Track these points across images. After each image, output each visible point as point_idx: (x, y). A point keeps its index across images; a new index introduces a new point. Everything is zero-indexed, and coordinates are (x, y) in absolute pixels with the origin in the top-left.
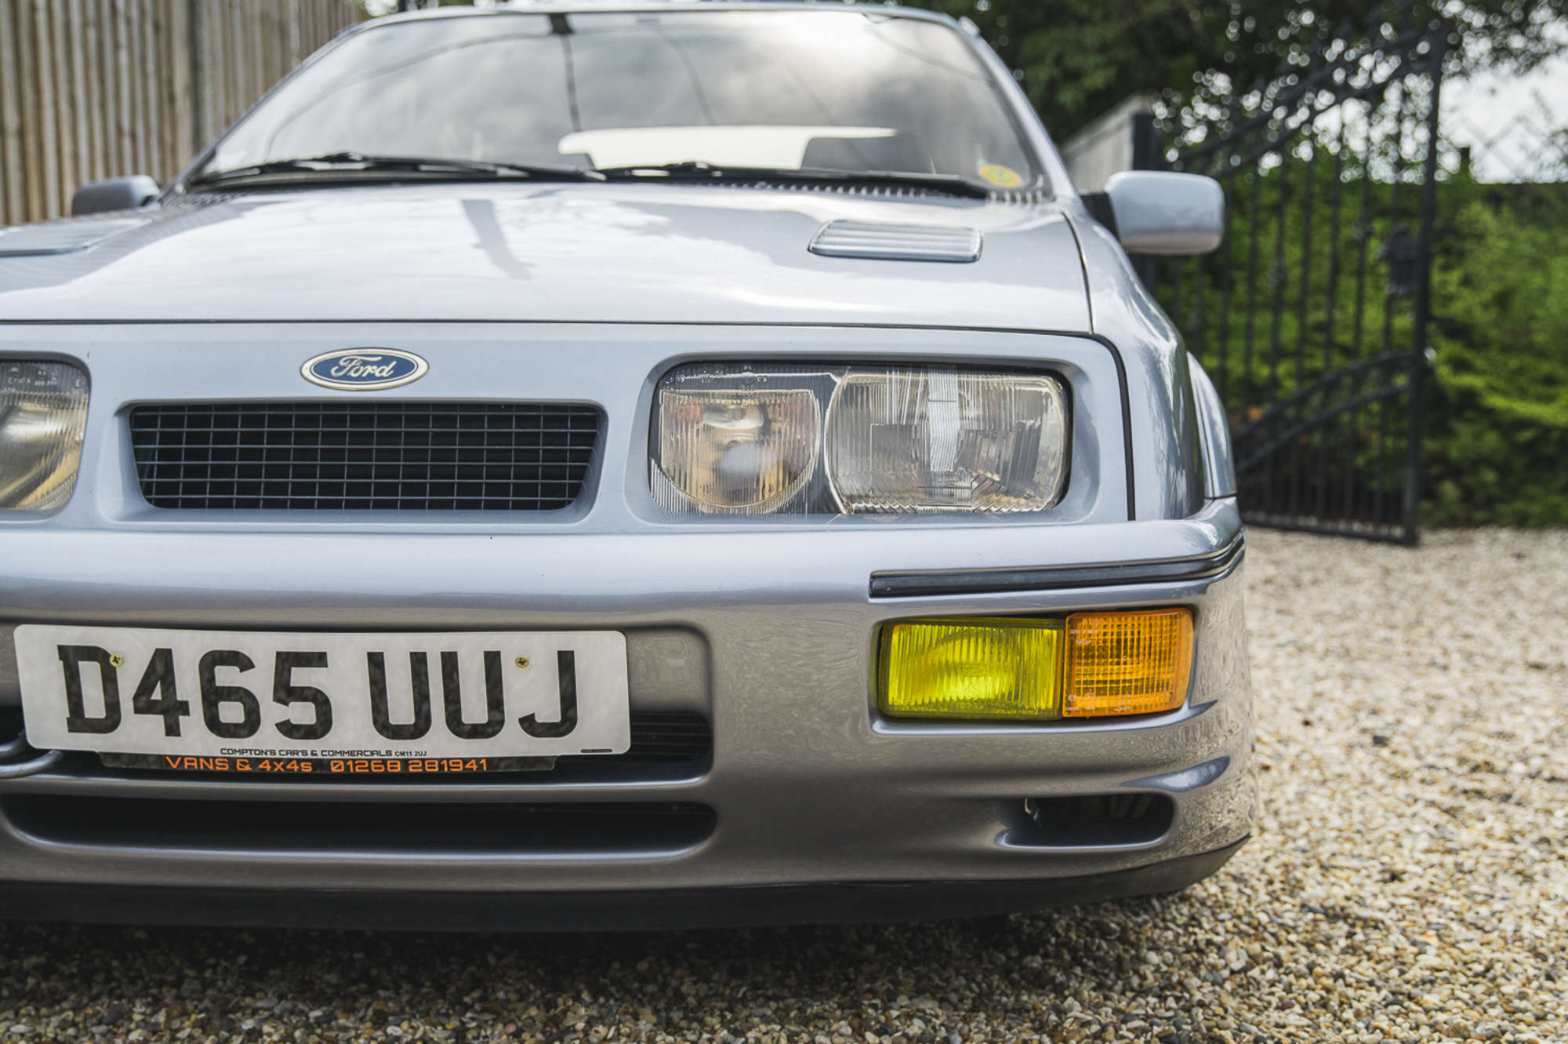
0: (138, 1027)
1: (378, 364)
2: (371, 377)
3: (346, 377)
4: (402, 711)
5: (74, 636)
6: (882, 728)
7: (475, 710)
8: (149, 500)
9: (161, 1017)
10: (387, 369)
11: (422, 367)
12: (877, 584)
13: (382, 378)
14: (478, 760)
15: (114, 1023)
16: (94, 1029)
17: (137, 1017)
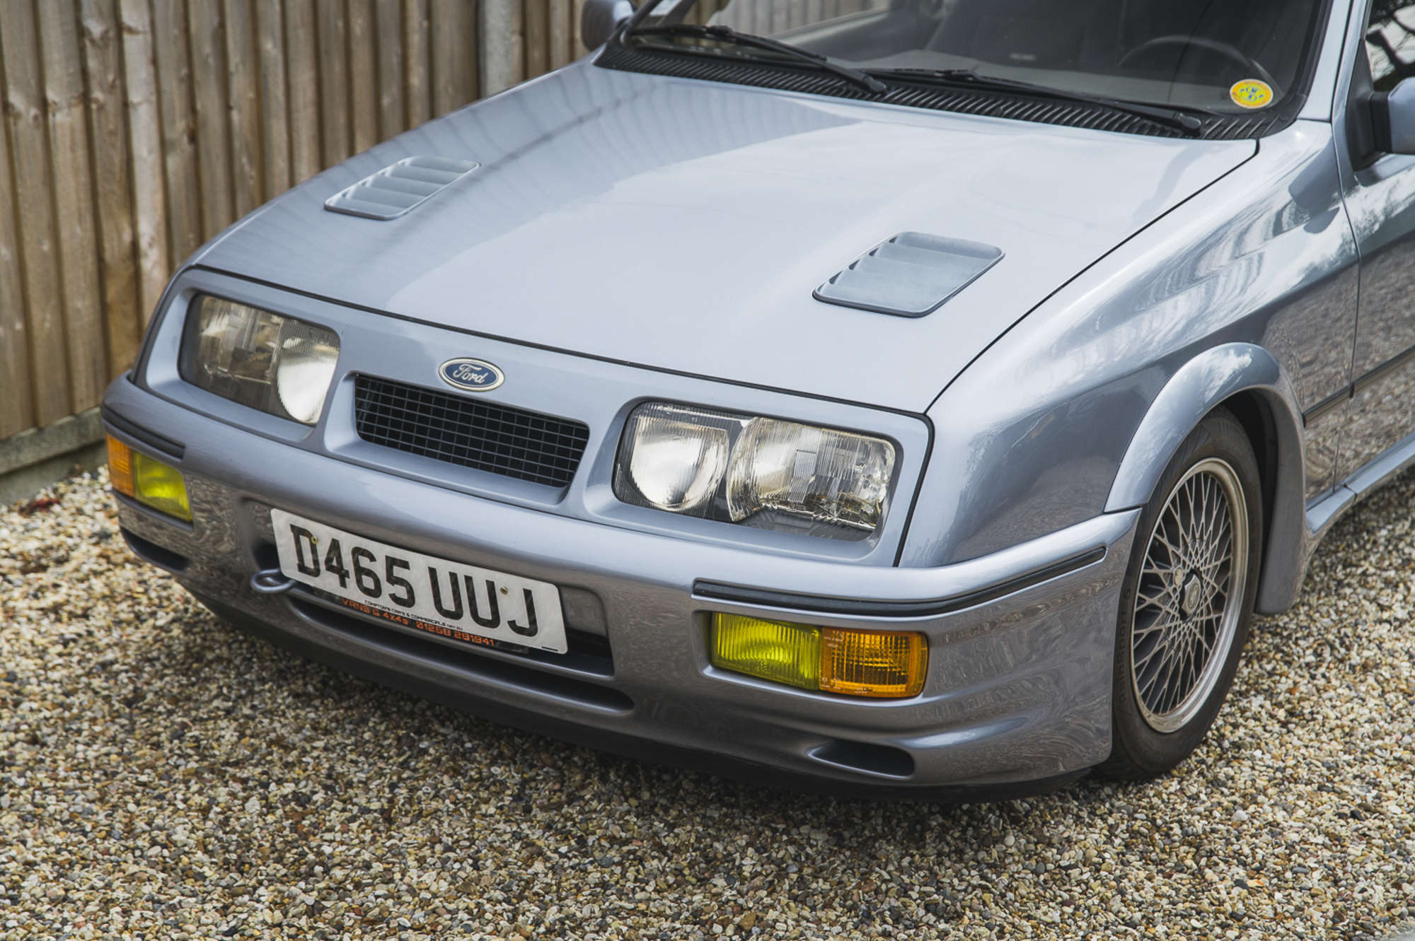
0: (369, 730)
1: (479, 373)
2: (472, 382)
3: (459, 380)
4: (449, 604)
5: (302, 522)
6: (712, 672)
7: (485, 611)
8: (360, 434)
9: (382, 727)
10: (482, 377)
11: (500, 378)
12: (698, 586)
13: (478, 384)
14: (489, 639)
15: (358, 725)
16: (347, 726)
17: (371, 724)
